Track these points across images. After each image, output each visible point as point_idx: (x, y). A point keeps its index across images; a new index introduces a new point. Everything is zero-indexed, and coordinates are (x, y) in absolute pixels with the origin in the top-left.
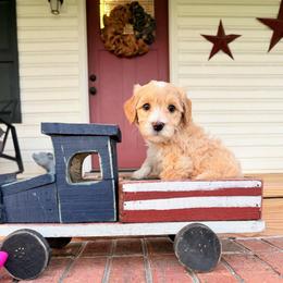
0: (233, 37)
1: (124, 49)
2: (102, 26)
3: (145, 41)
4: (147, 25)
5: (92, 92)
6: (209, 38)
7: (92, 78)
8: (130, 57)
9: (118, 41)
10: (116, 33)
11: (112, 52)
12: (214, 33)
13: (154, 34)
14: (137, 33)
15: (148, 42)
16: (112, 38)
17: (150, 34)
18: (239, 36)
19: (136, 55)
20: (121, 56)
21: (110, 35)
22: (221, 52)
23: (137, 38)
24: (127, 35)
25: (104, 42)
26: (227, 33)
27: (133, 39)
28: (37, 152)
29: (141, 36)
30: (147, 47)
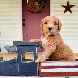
0: (72, 6)
1: (35, 10)
2: (27, 3)
3: (42, 7)
4: (43, 2)
5: (24, 25)
6: (64, 6)
7: (24, 20)
8: (37, 13)
9: (33, 7)
10: (32, 5)
11: (31, 11)
12: (66, 5)
13: (45, 5)
14: (39, 5)
15: (43, 8)
16: (31, 6)
17: (44, 5)
18: (74, 6)
19: (39, 12)
20: (34, 13)
21: (30, 6)
22: (68, 11)
23: (39, 7)
24: (36, 6)
25: (28, 8)
26: (70, 5)
27: (38, 7)
28: (5, 45)
29: (40, 6)
30: (43, 10)
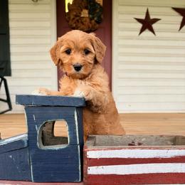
0: (155, 20)
2: (67, 11)
3: (96, 21)
4: (98, 11)
6: (139, 20)
9: (78, 21)
10: (76, 16)
11: (73, 29)
12: (143, 17)
13: (102, 17)
14: (91, 16)
15: (98, 22)
16: (74, 19)
17: (100, 17)
18: (159, 20)
19: (90, 31)
21: (72, 17)
22: (147, 30)
23: (91, 19)
24: (84, 17)
25: (68, 22)
26: (152, 17)
27: (88, 20)
29: (93, 18)
30: (97, 25)
